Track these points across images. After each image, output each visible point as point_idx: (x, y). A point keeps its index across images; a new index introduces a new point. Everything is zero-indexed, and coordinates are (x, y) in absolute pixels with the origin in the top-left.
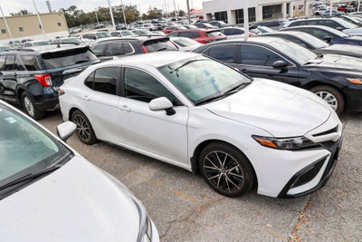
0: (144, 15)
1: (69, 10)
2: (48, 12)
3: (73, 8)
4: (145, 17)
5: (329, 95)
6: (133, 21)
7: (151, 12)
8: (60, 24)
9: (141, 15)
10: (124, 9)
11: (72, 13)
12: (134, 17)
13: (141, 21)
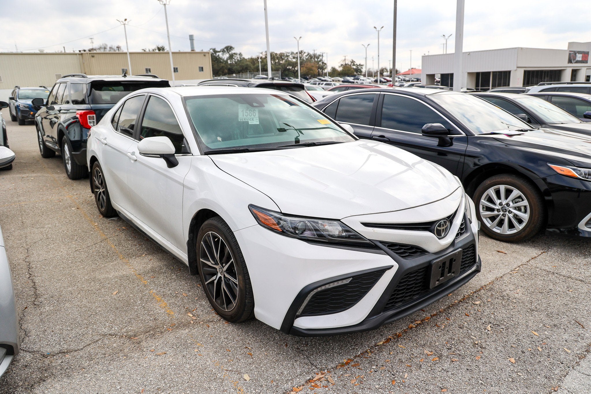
0: (334, 70)
1: (223, 51)
2: (189, 50)
3: (229, 49)
4: (334, 73)
5: (516, 193)
6: (314, 76)
7: (345, 66)
8: (201, 69)
9: (328, 69)
10: (305, 57)
11: (225, 56)
12: (316, 71)
13: (326, 78)
